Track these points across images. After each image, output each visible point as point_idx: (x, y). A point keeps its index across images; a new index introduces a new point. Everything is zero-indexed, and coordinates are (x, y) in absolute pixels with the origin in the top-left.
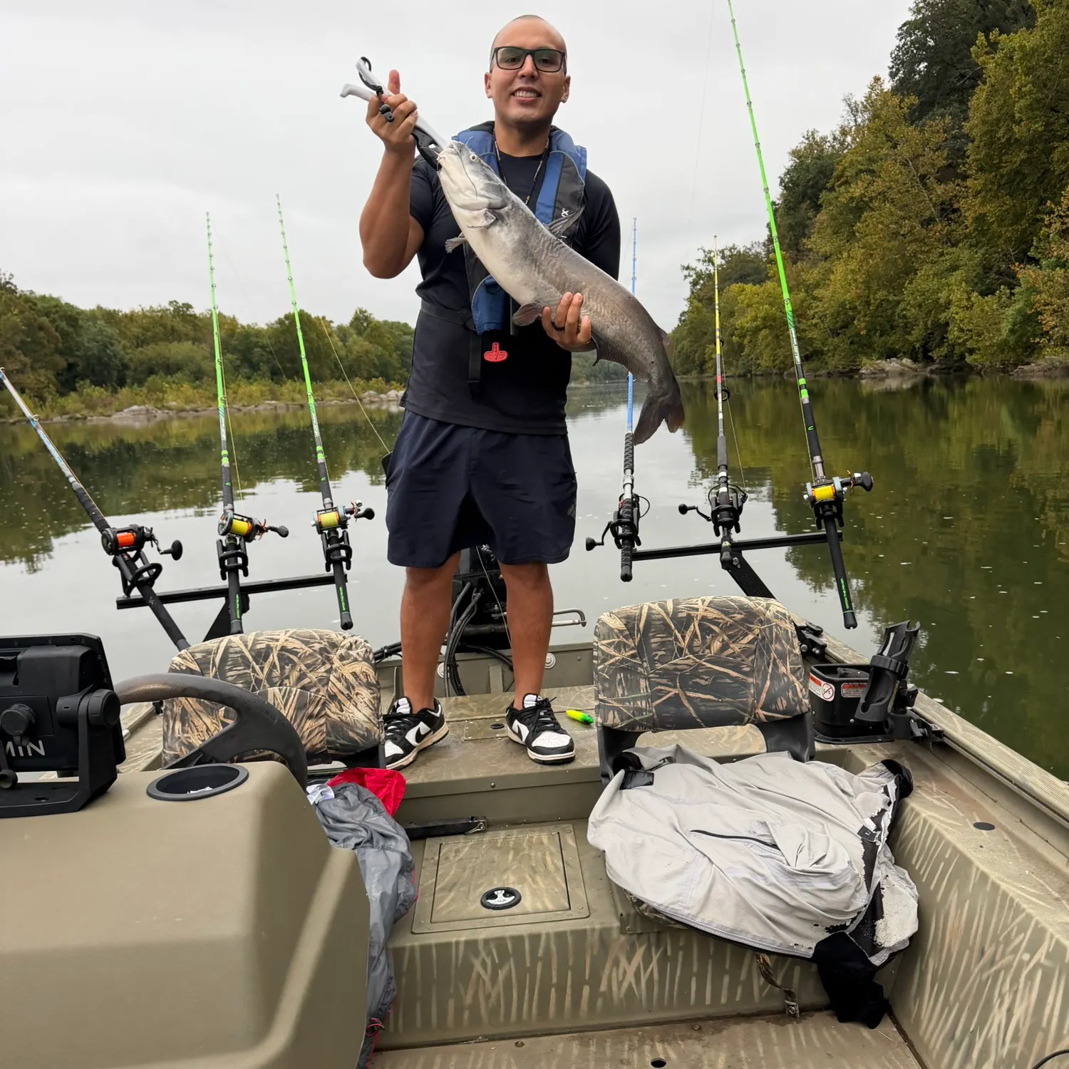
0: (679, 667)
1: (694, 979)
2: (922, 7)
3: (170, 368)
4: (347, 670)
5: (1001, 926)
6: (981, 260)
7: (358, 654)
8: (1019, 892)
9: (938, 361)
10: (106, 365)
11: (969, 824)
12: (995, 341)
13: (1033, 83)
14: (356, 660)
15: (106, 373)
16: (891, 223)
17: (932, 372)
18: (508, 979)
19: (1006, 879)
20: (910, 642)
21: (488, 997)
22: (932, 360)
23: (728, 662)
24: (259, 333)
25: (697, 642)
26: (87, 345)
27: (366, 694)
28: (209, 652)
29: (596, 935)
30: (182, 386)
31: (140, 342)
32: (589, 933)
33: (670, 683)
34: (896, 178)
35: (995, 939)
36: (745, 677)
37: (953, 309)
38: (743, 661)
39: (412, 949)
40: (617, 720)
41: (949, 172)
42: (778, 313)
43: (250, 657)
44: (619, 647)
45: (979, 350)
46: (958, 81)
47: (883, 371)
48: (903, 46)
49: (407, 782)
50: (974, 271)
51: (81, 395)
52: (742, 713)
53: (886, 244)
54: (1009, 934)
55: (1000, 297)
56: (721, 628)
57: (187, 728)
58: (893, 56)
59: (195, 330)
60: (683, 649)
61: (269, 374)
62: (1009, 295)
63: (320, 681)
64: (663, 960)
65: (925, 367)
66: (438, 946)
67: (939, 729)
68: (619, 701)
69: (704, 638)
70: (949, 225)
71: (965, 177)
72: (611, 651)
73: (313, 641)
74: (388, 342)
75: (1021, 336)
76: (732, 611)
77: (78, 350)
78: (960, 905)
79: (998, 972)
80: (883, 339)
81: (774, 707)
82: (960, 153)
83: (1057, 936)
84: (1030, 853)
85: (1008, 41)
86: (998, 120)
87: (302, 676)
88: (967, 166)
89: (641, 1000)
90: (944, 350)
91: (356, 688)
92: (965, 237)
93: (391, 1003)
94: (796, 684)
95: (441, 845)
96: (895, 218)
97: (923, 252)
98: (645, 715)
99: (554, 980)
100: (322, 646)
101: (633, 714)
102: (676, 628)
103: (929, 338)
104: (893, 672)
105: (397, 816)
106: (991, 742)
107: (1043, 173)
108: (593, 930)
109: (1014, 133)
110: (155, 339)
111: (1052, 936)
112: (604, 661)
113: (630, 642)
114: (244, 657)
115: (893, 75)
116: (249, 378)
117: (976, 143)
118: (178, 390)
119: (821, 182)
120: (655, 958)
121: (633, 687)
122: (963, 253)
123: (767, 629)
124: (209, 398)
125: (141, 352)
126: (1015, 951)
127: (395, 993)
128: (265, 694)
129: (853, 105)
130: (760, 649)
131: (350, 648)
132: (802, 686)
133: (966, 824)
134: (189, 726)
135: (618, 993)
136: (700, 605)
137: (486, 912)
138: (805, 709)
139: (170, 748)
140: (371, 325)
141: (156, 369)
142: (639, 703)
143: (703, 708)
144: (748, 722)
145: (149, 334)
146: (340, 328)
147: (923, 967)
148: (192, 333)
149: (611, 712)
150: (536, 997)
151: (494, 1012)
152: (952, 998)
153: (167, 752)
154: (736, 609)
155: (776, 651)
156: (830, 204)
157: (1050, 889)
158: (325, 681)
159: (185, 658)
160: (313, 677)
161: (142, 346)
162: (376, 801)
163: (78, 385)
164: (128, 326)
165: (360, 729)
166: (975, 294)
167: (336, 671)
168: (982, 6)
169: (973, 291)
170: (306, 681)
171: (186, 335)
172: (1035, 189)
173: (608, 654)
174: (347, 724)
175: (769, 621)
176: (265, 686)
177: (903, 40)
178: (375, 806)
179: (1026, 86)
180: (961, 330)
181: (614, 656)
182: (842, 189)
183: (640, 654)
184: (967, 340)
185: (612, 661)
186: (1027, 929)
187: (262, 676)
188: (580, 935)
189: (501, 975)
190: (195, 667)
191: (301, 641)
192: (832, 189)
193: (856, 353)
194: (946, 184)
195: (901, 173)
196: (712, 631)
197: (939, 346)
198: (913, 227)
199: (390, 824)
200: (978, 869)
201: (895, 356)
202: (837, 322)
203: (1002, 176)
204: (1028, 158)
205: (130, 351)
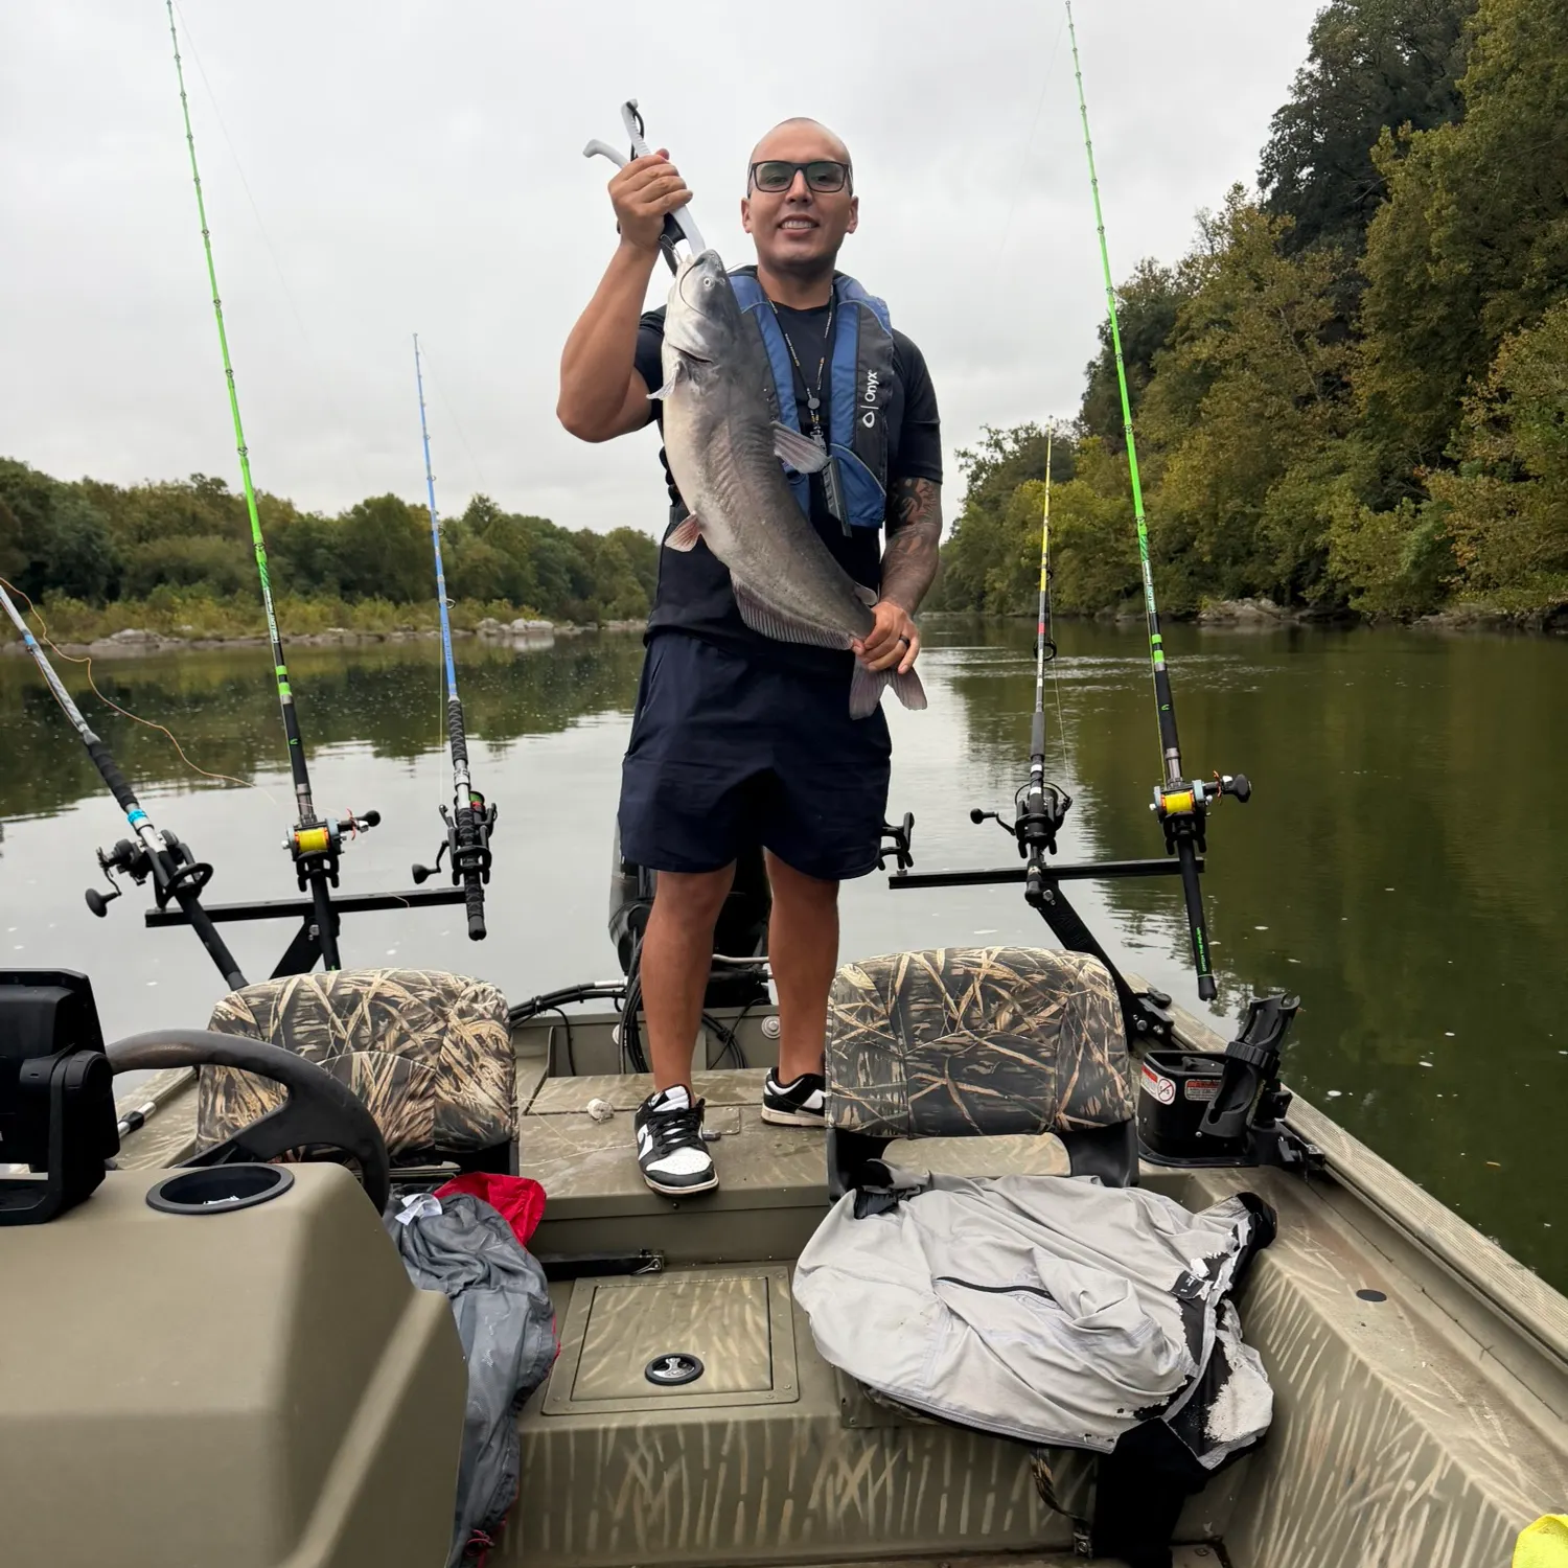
0: (949, 1047)
1: (944, 1497)
2: (1307, 86)
3: (189, 575)
4: (468, 1032)
5: (1379, 1441)
6: (1378, 460)
7: (485, 1008)
8: (1408, 1392)
9: (1312, 605)
10: (89, 567)
11: (1351, 1290)
12: (1391, 578)
13: (1457, 203)
14: (482, 1017)
15: (89, 579)
16: (1252, 401)
17: (1302, 619)
18: (677, 1486)
19: (1392, 1373)
20: (1284, 1026)
21: (647, 1510)
22: (1301, 603)
23: (1021, 1042)
24: (324, 526)
25: (978, 1013)
26: (61, 535)
27: (494, 1068)
28: (269, 997)
29: (806, 1430)
30: (201, 603)
31: (144, 535)
32: (796, 1424)
33: (935, 1070)
34: (1261, 334)
35: (1371, 1454)
36: (1043, 1066)
37: (1334, 528)
38: (1041, 1042)
39: (541, 1436)
40: (856, 1120)
41: (1338, 328)
42: (1087, 526)
43: (329, 1009)
44: (863, 1014)
45: (1369, 591)
46: (1356, 196)
47: (1231, 616)
48: (1279, 141)
49: (548, 1196)
50: (1369, 474)
51: (49, 611)
52: (1038, 1117)
53: (1243, 431)
54: (1390, 1452)
55: (1401, 515)
56: (1013, 994)
57: (233, 1104)
58: (1264, 155)
59: (229, 519)
60: (956, 1021)
61: (336, 587)
62: (1412, 512)
63: (428, 1045)
64: (902, 1466)
65: (1293, 612)
66: (579, 1434)
67: (1319, 1152)
68: (859, 1092)
69: (987, 1007)
70: (1335, 406)
71: (1360, 336)
72: (852, 1020)
73: (422, 986)
74: (519, 546)
75: (1427, 574)
76: (1029, 969)
77: (46, 543)
78: (1327, 1409)
79: (1371, 1505)
80: (1236, 568)
81: (1082, 1110)
82: (1351, 302)
83: (1454, 1458)
84: (1432, 1338)
85: (1424, 140)
86: (1408, 256)
87: (403, 1037)
88: (1363, 321)
89: (867, 1526)
90: (1321, 589)
91: (481, 1058)
92: (1358, 425)
93: (506, 1511)
94: (1117, 1078)
95: (596, 1288)
96: (1258, 394)
97: (1296, 445)
98: (897, 1114)
99: (743, 1491)
100: (434, 995)
101: (880, 1112)
102: (948, 990)
103: (1301, 570)
104: (1256, 1067)
105: (532, 1245)
106: (1389, 1173)
107: (1470, 337)
108: (802, 1420)
109: (1429, 277)
110: (166, 531)
111: (1447, 1458)
112: (841, 1034)
113: (880, 1008)
114: (320, 1007)
115: (1263, 184)
116: (306, 593)
117: (1375, 289)
118: (196, 607)
119: (1158, 336)
120: (890, 1464)
121: (881, 1073)
122: (1352, 448)
123: (1079, 999)
124: (243, 622)
125: (146, 549)
126: (1396, 1476)
127: (516, 1498)
128: (348, 1061)
129: (1209, 225)
130: (1067, 1027)
131: (475, 999)
132: (1124, 1082)
133: (1346, 1293)
134: (237, 1102)
135: (834, 1513)
136: (984, 960)
137: (651, 1387)
138: (1127, 1115)
139: (209, 1133)
140: (497, 520)
141: (167, 575)
142: (889, 1096)
143: (980, 1108)
144: (1045, 1130)
145: (158, 522)
146: (449, 523)
147: (1272, 1493)
148: (223, 523)
149: (848, 1108)
150: (716, 1514)
151: (654, 1532)
152: (1307, 1540)
153: (203, 1138)
154: (1035, 967)
155: (1090, 1029)
156: (1168, 369)
157: (1453, 1391)
158: (435, 1046)
159: (234, 1004)
160: (418, 1039)
161: (147, 541)
162: (501, 1223)
163: (44, 595)
164: (128, 509)
165: (484, 1118)
166: (1366, 508)
167: (452, 1032)
168: (1392, 88)
169: (1362, 503)
170: (409, 1044)
171: (215, 526)
172: (1459, 359)
173: (847, 1024)
174: (465, 1109)
175: (1081, 986)
176: (348, 1049)
177: (1279, 133)
178: (499, 1229)
179: (1447, 208)
180: (1345, 561)
181: (857, 1028)
182: (1185, 347)
183: (893, 1026)
184: (1353, 575)
185: (853, 1034)
186: (1415, 1445)
187: (345, 1035)
188: (783, 1427)
189: (668, 1479)
190: (249, 1017)
191: (403, 985)
192: (1172, 347)
193: (1197, 589)
194: (1333, 347)
195: (1268, 327)
196: (1000, 997)
197: (1314, 582)
198: (1282, 408)
199: (518, 1255)
200: (1354, 1357)
201: (1251, 596)
202: (1171, 543)
203: (1411, 339)
204: (1451, 314)
205: (126, 547)
